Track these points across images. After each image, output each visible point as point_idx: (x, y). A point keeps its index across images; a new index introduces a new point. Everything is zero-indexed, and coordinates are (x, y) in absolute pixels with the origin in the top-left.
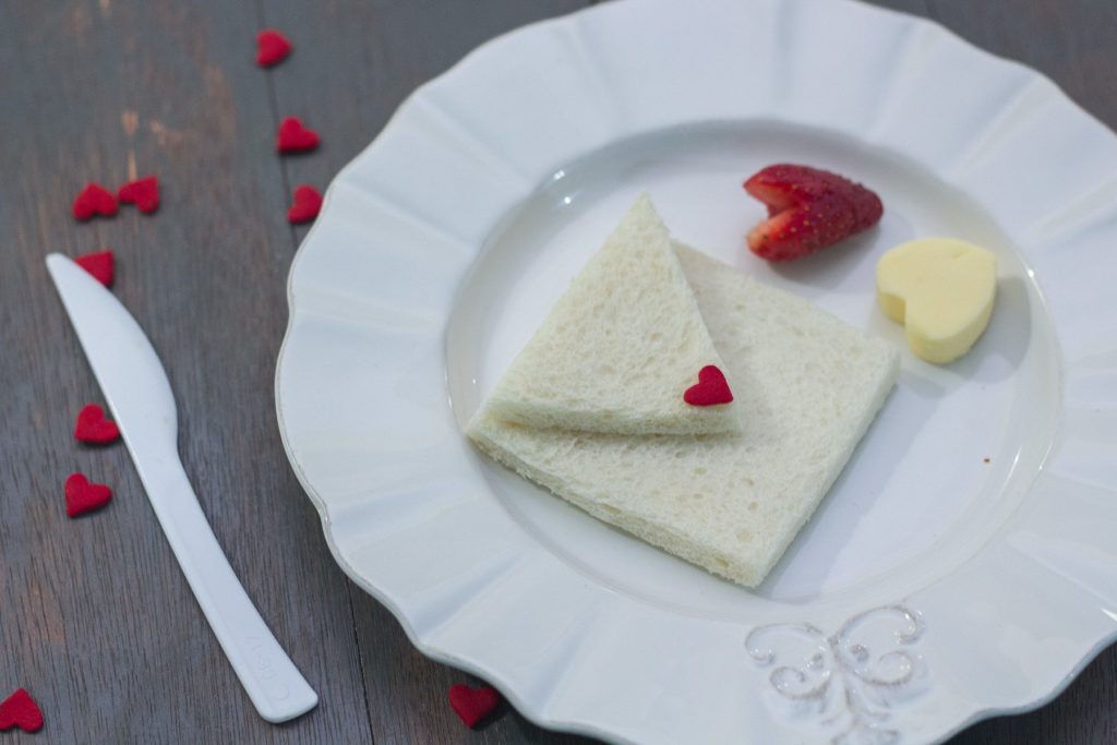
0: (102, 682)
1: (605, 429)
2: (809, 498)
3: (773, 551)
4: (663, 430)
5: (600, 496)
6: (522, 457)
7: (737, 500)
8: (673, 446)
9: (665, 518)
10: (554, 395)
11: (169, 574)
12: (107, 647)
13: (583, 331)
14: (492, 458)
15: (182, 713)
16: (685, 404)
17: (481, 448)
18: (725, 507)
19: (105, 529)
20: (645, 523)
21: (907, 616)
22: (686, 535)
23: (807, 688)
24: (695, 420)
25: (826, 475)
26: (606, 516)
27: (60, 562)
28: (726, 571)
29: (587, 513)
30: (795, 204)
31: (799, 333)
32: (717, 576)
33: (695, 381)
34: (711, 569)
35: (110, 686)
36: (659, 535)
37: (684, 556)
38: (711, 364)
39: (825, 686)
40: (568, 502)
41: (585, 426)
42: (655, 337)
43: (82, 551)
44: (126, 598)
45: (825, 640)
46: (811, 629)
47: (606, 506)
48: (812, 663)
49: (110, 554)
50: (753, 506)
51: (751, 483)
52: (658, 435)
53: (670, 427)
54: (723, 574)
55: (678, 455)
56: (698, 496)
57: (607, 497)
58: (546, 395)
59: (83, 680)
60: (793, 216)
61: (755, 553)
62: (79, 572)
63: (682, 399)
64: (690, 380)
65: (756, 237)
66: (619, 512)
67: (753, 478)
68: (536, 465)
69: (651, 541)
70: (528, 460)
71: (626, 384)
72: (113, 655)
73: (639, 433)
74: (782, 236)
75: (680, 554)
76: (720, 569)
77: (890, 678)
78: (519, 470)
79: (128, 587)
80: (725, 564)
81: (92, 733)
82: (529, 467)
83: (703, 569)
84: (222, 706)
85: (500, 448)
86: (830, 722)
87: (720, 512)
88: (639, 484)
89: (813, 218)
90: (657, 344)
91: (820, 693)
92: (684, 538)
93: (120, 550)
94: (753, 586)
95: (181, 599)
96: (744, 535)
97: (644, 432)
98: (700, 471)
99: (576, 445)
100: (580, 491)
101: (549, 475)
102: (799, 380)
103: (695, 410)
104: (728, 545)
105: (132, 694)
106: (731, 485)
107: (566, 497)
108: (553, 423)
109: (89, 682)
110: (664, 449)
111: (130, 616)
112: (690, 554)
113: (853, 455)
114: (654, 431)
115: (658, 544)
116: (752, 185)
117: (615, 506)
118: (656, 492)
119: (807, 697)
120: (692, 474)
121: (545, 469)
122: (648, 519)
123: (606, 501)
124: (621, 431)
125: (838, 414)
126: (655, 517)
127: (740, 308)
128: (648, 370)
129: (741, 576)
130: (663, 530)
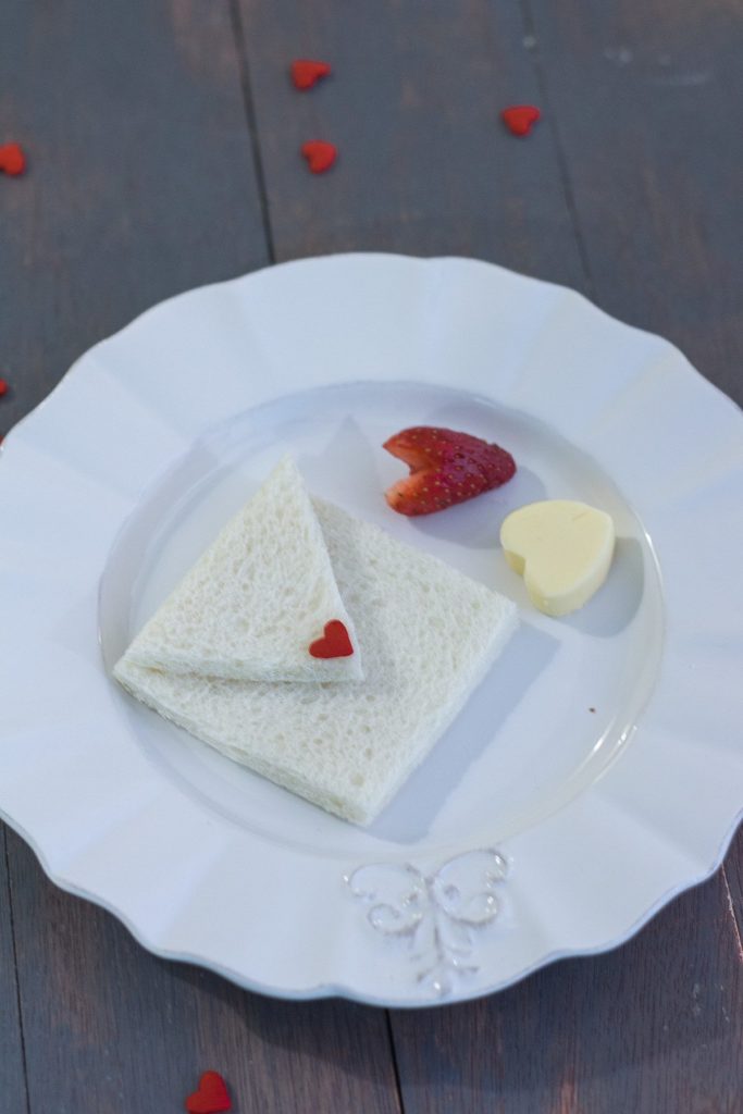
1: (238, 677)
3: (383, 794)
4: (291, 678)
5: (230, 740)
6: (161, 701)
7: (354, 746)
8: (299, 693)
9: (285, 762)
10: (190, 646)
13: (221, 585)
14: (136, 699)
16: (311, 657)
17: (127, 689)
18: (342, 753)
20: (269, 765)
21: (498, 860)
22: (305, 778)
23: (399, 925)
24: (319, 670)
26: (234, 756)
28: (341, 812)
29: (220, 753)
30: (430, 466)
32: (333, 814)
33: (321, 635)
34: (328, 809)
36: (282, 776)
37: (305, 796)
38: (338, 618)
39: (417, 924)
40: (202, 741)
41: (220, 672)
42: (288, 592)
45: (422, 880)
46: (410, 869)
47: (234, 749)
48: (408, 901)
50: (369, 751)
51: (368, 730)
52: (287, 683)
53: (298, 675)
54: (339, 814)
55: (304, 702)
56: (319, 742)
57: (236, 741)
58: (183, 646)
60: (425, 477)
61: (372, 797)
63: (308, 652)
64: (316, 633)
65: (393, 495)
66: (246, 754)
67: (370, 726)
68: (174, 709)
69: (274, 780)
70: (166, 704)
71: (258, 636)
73: (269, 680)
74: (415, 494)
75: (301, 794)
76: (335, 809)
77: (477, 918)
78: (160, 711)
80: (340, 805)
82: (169, 710)
83: (321, 808)
85: (142, 691)
86: (417, 958)
87: (337, 756)
88: (265, 728)
89: (444, 479)
90: (289, 599)
91: (410, 932)
92: (302, 780)
94: (366, 826)
96: (357, 780)
97: (273, 680)
98: (323, 718)
99: (211, 690)
100: (212, 733)
101: (186, 718)
102: (421, 634)
103: (320, 662)
104: (342, 789)
106: (350, 732)
107: (201, 737)
108: (189, 670)
110: (291, 696)
112: (309, 794)
114: (283, 678)
115: (282, 783)
116: (392, 445)
117: (243, 748)
118: (281, 737)
119: (399, 934)
120: (315, 721)
121: (182, 712)
122: (271, 762)
123: (235, 744)
124: (252, 678)
125: (455, 667)
126: (277, 761)
127: (373, 562)
128: (279, 624)
129: (355, 816)
130: (284, 772)
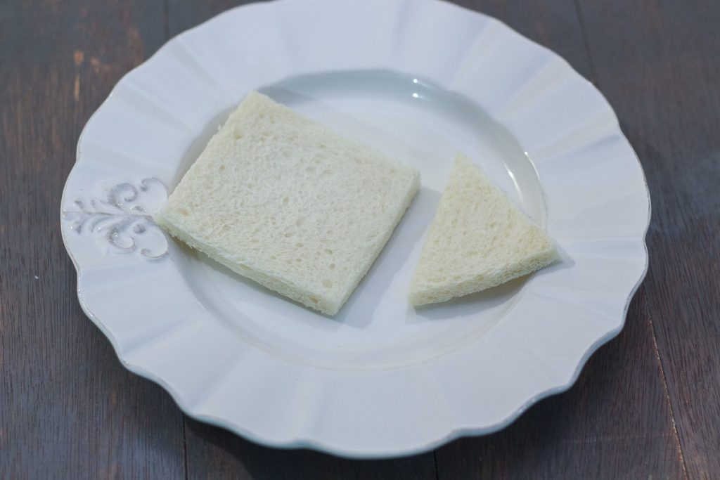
0: (23, 387)
2: (366, 261)
3: (345, 293)
5: (239, 259)
6: (191, 235)
7: (323, 263)
8: (283, 230)
9: (278, 273)
11: (71, 326)
12: (28, 367)
15: (69, 409)
17: (165, 229)
18: (315, 266)
19: (35, 298)
20: (267, 276)
22: (292, 284)
25: (376, 247)
26: (242, 272)
27: (5, 315)
28: (316, 306)
31: (358, 162)
32: (310, 309)
34: (307, 304)
35: (27, 389)
36: (275, 284)
37: (290, 296)
43: (20, 309)
44: (43, 338)
47: (242, 265)
49: (36, 312)
50: (333, 266)
51: (331, 252)
54: (314, 308)
55: (286, 235)
56: (299, 260)
57: (243, 260)
59: (11, 386)
61: (334, 294)
62: (16, 321)
66: (250, 269)
67: (332, 249)
68: (200, 239)
69: (270, 288)
70: (194, 236)
71: (485, 257)
72: (31, 372)
75: (287, 296)
76: (312, 305)
79: (45, 333)
80: (315, 301)
81: (13, 416)
82: (195, 241)
83: (302, 305)
84: (94, 407)
85: (177, 228)
87: (312, 270)
88: (263, 252)
92: (291, 286)
93: (43, 310)
94: (332, 315)
95: (77, 342)
96: (327, 284)
98: (300, 245)
99: (224, 228)
100: (227, 256)
101: (208, 246)
102: (359, 190)
104: (318, 290)
105: (40, 396)
106: (319, 254)
107: (217, 260)
109: (14, 386)
110: (278, 231)
111: (44, 350)
112: (293, 295)
113: (392, 235)
117: (248, 265)
118: (274, 258)
120: (295, 247)
121: (205, 242)
122: (268, 274)
123: (242, 262)
125: (383, 210)
126: (273, 273)
129: (325, 309)
130: (277, 280)
